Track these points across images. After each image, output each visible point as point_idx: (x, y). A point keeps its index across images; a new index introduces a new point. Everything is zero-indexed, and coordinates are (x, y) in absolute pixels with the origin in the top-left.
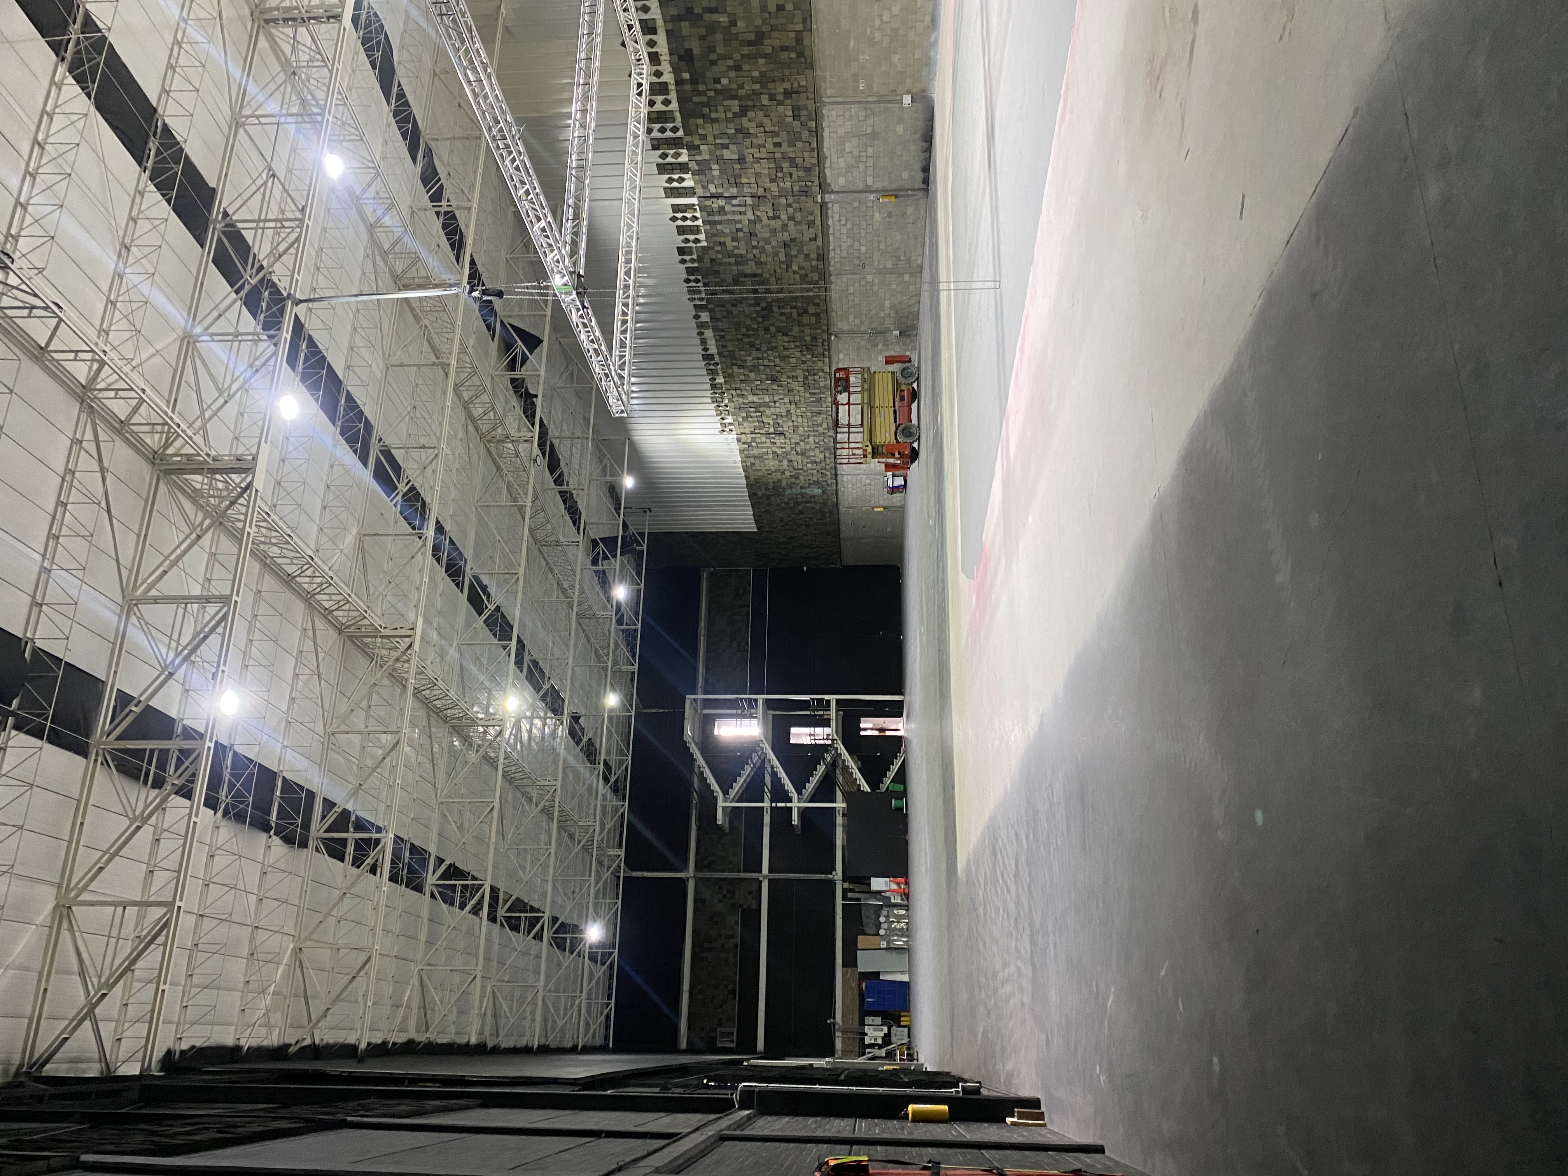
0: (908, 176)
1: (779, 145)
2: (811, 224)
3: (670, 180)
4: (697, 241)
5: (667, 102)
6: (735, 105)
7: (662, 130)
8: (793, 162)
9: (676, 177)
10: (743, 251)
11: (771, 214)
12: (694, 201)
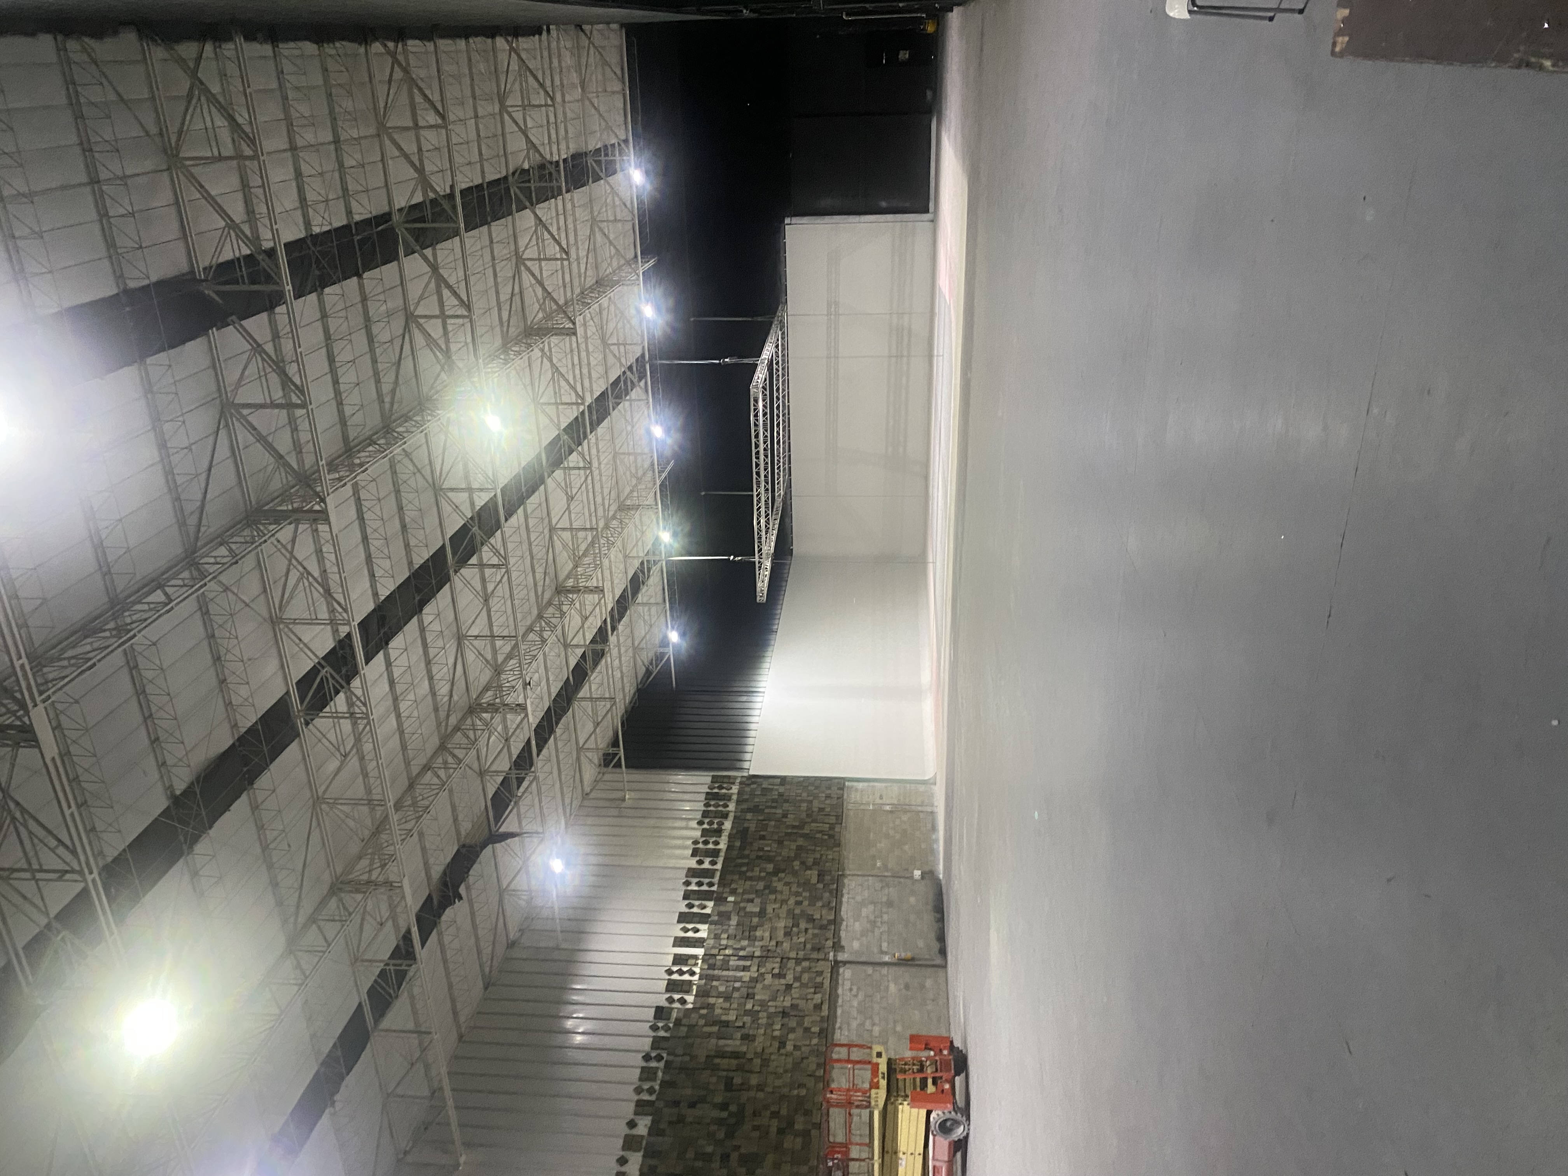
0: (923, 944)
1: (798, 903)
2: (818, 987)
3: (686, 930)
4: (683, 1001)
5: (713, 863)
6: (770, 867)
7: (700, 884)
8: (811, 919)
9: (690, 926)
10: (732, 1017)
11: (776, 971)
12: (700, 952)
